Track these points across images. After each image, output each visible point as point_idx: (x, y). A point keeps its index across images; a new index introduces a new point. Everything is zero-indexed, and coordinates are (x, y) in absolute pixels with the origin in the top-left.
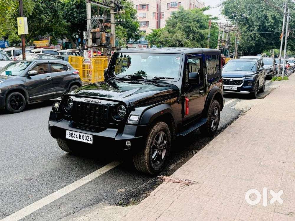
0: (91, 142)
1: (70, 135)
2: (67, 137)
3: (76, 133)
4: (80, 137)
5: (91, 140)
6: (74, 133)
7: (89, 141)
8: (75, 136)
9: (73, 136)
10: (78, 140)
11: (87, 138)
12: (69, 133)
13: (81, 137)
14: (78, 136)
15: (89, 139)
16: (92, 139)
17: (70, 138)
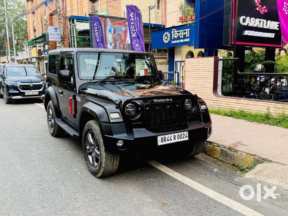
0: (187, 139)
1: (163, 140)
2: (160, 143)
3: (170, 136)
4: (174, 138)
5: (187, 137)
6: (167, 136)
7: (184, 138)
8: (169, 139)
9: (166, 140)
10: (173, 141)
11: (183, 136)
12: (162, 138)
13: (176, 138)
14: (172, 138)
15: (185, 137)
16: (187, 135)
17: (164, 143)
